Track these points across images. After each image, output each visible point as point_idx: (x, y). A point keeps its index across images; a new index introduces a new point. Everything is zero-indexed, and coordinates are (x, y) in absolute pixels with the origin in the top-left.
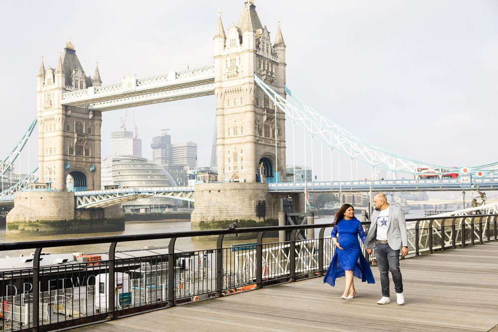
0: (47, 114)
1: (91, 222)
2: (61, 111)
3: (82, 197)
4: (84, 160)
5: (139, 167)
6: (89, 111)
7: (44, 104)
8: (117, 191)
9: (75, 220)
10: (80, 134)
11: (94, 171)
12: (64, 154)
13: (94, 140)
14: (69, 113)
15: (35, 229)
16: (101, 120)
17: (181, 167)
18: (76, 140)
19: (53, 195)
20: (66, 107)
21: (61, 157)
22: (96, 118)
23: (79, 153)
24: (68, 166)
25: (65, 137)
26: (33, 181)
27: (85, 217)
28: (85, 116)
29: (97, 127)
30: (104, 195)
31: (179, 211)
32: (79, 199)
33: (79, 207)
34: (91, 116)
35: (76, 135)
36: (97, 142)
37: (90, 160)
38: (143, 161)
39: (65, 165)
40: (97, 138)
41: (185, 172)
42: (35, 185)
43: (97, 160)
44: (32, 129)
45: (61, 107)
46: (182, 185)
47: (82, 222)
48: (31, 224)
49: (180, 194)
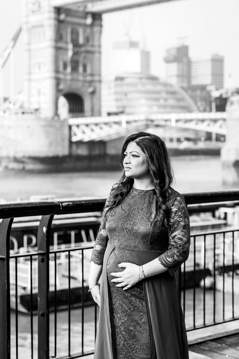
0: (34, 19)
1: (90, 158)
2: (52, 15)
3: (78, 126)
4: (81, 78)
5: (150, 87)
6: (87, 14)
7: (30, 6)
8: (123, 118)
9: (70, 156)
10: (76, 44)
11: (93, 93)
12: (57, 71)
13: (92, 53)
14: (62, 17)
15: (21, 166)
16: (101, 26)
17: (203, 88)
18: (70, 53)
19: (42, 123)
20: (58, 10)
21: (52, 74)
22: (97, 22)
23: (75, 69)
24: (61, 87)
25: (58, 49)
26: (18, 106)
27: (83, 151)
28: (81, 21)
29: (97, 35)
30: (106, 124)
31: (202, 145)
32: (74, 129)
33: (74, 139)
34: (89, 21)
35: (70, 46)
36: (97, 55)
37: (89, 78)
38: (154, 79)
39: (58, 85)
40: (96, 49)
41: (209, 93)
42: (20, 111)
43: (96, 78)
44: (16, 38)
45: (53, 10)
46: (205, 110)
47: (79, 158)
48: (16, 160)
49: (206, 123)
